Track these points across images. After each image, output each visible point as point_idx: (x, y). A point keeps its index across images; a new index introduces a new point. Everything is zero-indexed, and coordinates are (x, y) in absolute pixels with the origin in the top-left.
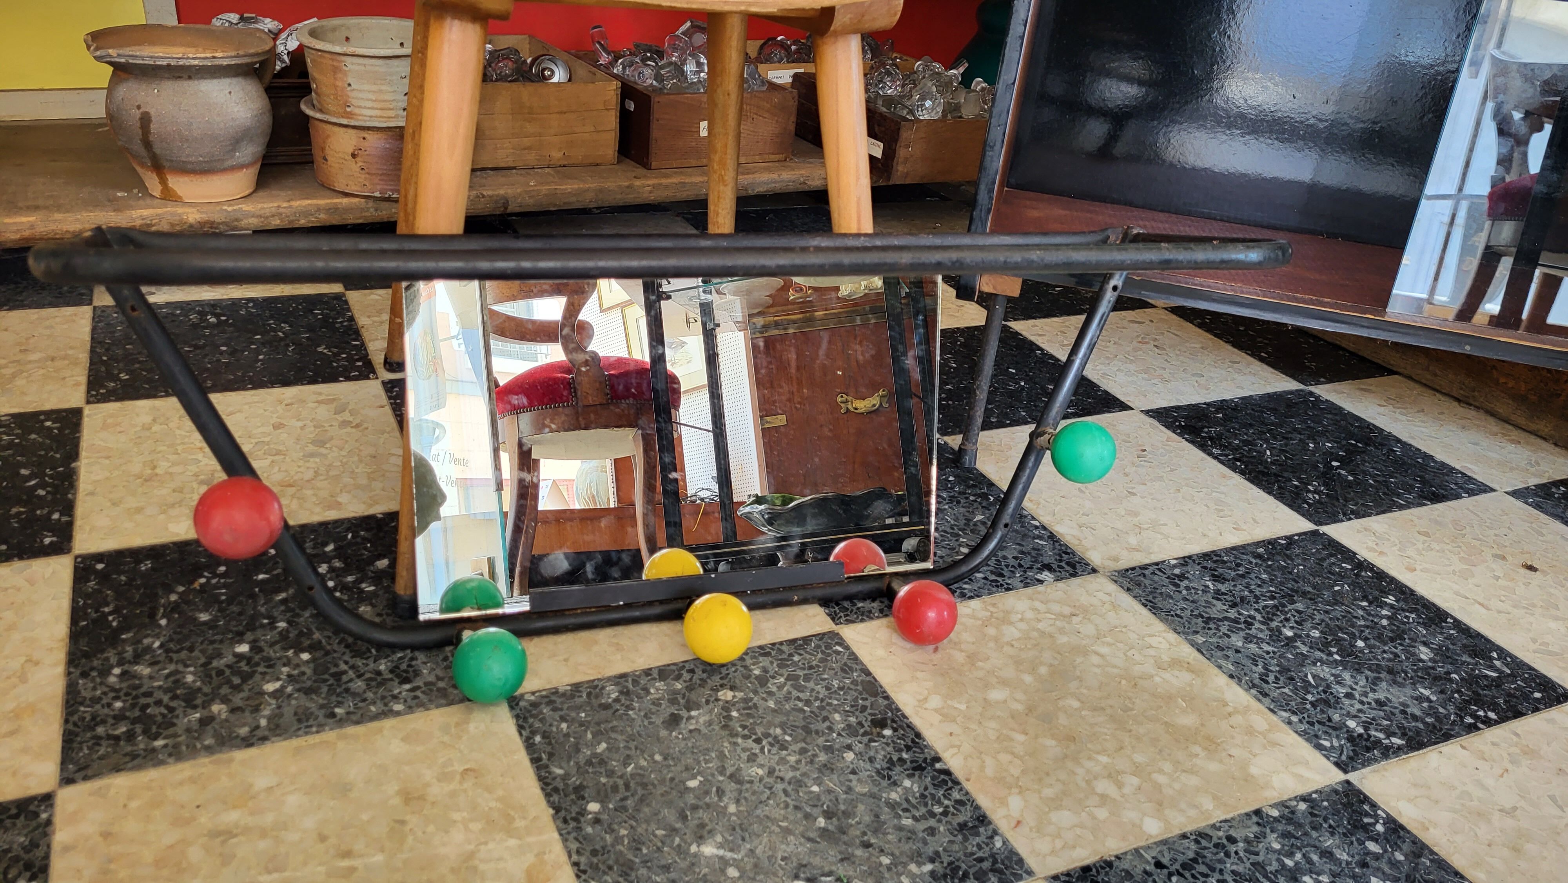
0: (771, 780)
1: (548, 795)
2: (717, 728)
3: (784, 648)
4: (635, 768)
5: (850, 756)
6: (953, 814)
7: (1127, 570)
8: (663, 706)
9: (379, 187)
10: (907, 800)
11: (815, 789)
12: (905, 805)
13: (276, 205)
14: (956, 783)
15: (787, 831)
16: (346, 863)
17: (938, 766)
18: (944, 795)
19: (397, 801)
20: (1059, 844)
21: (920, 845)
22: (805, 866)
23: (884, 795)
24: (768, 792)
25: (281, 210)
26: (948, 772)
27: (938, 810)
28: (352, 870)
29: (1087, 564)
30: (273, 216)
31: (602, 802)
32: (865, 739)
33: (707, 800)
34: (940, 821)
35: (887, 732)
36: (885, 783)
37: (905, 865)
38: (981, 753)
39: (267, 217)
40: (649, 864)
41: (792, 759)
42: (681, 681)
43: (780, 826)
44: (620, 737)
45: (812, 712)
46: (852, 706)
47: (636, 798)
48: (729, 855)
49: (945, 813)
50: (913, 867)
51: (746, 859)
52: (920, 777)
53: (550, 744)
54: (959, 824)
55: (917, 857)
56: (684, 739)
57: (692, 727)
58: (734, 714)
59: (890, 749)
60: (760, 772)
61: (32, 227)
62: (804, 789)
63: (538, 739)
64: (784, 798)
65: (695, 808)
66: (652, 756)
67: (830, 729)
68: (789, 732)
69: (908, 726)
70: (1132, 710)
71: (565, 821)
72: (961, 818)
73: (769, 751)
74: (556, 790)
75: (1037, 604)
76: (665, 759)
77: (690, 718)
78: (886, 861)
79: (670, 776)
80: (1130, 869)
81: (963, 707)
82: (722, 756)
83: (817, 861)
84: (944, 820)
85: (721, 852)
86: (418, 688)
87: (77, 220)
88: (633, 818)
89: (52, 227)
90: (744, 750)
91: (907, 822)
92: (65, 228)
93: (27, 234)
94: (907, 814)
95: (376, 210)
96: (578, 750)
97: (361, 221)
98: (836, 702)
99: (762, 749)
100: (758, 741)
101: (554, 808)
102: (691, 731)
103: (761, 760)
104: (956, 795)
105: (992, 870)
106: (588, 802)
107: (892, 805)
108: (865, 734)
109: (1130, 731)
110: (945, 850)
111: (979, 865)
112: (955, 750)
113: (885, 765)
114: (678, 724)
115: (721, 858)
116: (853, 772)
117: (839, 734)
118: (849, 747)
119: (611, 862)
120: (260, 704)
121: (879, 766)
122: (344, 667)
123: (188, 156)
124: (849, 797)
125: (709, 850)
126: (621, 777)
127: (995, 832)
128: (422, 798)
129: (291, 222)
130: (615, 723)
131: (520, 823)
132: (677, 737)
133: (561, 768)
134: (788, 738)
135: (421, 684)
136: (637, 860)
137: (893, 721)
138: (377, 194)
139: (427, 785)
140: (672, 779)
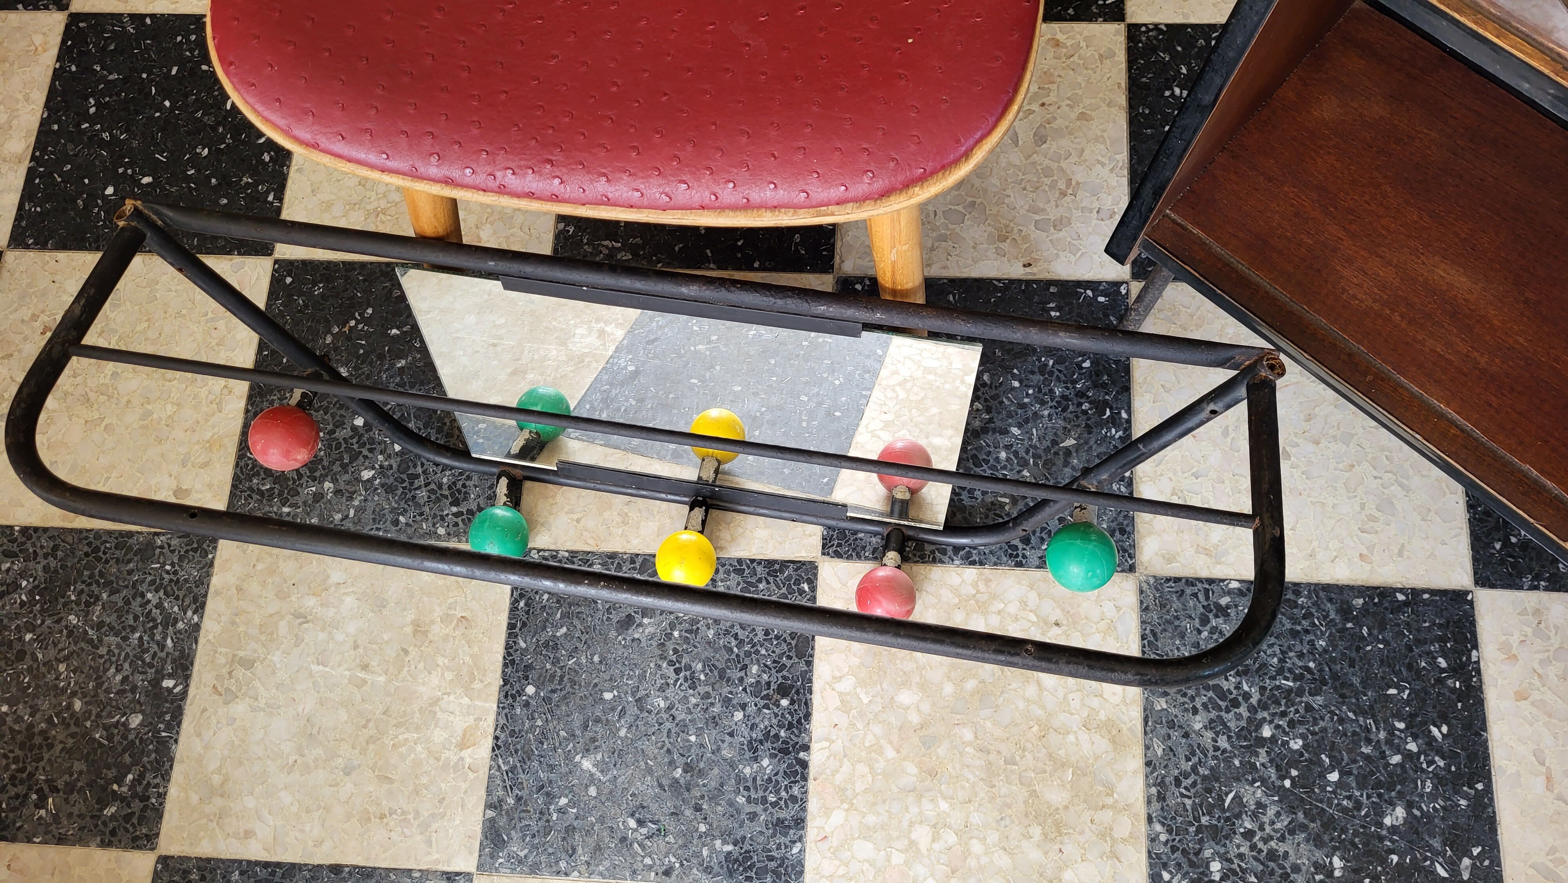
0: (665, 716)
1: (505, 665)
2: (655, 644)
3: (759, 569)
4: (575, 663)
5: (739, 715)
6: (781, 808)
7: (1168, 580)
10: (755, 779)
11: (693, 738)
12: (749, 784)
14: (805, 778)
15: (649, 771)
16: (362, 675)
17: (802, 755)
18: (786, 786)
19: (409, 630)
20: (842, 871)
21: (736, 825)
22: (643, 807)
23: (740, 767)
24: (657, 727)
26: (804, 765)
27: (772, 798)
28: (365, 682)
31: (537, 687)
32: (762, 703)
33: (610, 717)
34: (765, 810)
35: (785, 702)
36: (748, 754)
37: (714, 838)
38: (845, 756)
40: (542, 759)
41: (693, 700)
43: (646, 763)
44: (579, 626)
45: (738, 656)
46: (774, 662)
47: (563, 693)
48: (598, 774)
49: (774, 805)
50: (718, 843)
51: (608, 784)
52: (779, 761)
53: (527, 613)
54: (778, 819)
55: (726, 835)
56: (625, 646)
57: (636, 636)
58: (676, 634)
59: (775, 721)
60: (662, 704)
62: (684, 735)
63: (522, 604)
64: (664, 738)
65: (598, 720)
66: (592, 655)
67: (741, 680)
68: (707, 671)
69: (806, 704)
71: (506, 696)
72: (783, 815)
73: (681, 685)
74: (513, 662)
75: (1033, 596)
76: (601, 662)
77: (640, 625)
78: (703, 828)
79: (596, 681)
81: (866, 700)
82: (643, 677)
83: (654, 807)
84: (770, 809)
85: (594, 770)
86: (462, 513)
88: (551, 711)
90: (663, 676)
91: (741, 800)
94: (746, 793)
96: (544, 628)
98: (763, 652)
99: (677, 681)
100: (677, 671)
101: (504, 680)
103: (669, 692)
104: (796, 790)
105: (773, 871)
106: (529, 684)
107: (740, 779)
108: (767, 697)
110: (751, 838)
111: (767, 862)
112: (826, 744)
113: (760, 737)
114: (627, 629)
115: (592, 775)
116: (731, 734)
117: (745, 690)
118: (743, 707)
119: (519, 747)
120: (355, 492)
121: (754, 736)
122: (419, 470)
124: (713, 757)
125: (587, 764)
126: (561, 668)
127: (800, 839)
128: (425, 633)
131: (477, 685)
132: (620, 642)
133: (525, 642)
134: (702, 677)
135: (465, 511)
136: (536, 752)
137: (797, 692)
139: (432, 622)
140: (596, 685)
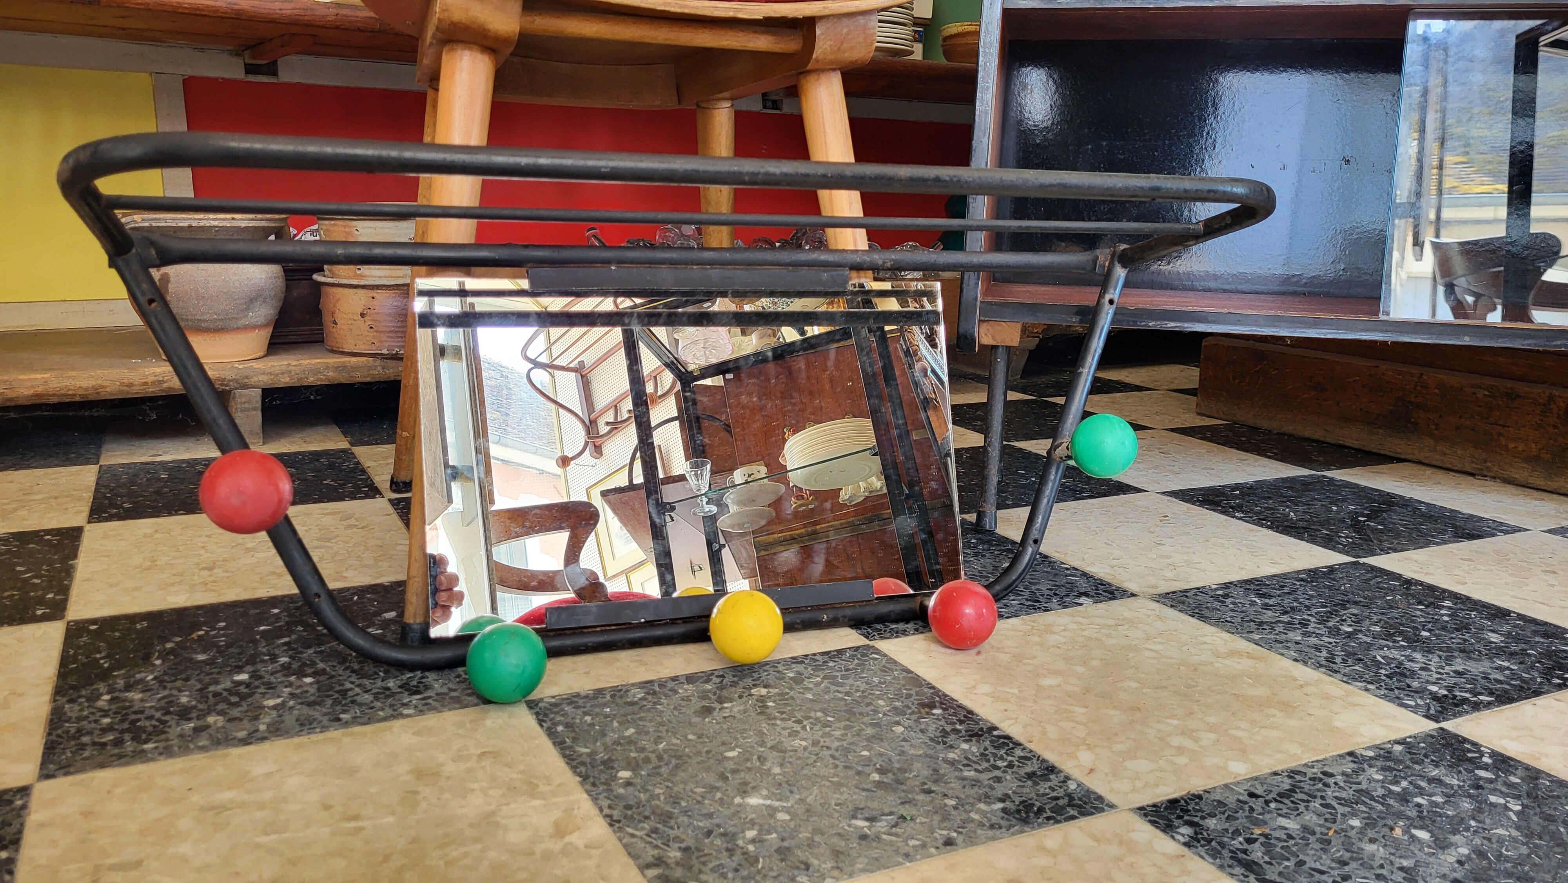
0: (817, 749)
1: (574, 767)
2: (753, 714)
3: (818, 657)
4: (667, 745)
5: (899, 729)
6: (1019, 766)
7: (1168, 594)
8: (693, 702)
9: (387, 344)
10: (967, 758)
11: (865, 753)
12: (966, 762)
13: (286, 363)
14: (1018, 744)
15: (839, 785)
16: (353, 824)
17: (995, 733)
18: (1006, 753)
19: (408, 778)
20: (1139, 784)
21: (987, 790)
22: (863, 809)
23: (941, 755)
24: (814, 757)
25: (290, 368)
26: (1008, 737)
27: (1002, 764)
28: (361, 829)
29: (1125, 591)
30: (283, 374)
31: (633, 770)
32: (915, 717)
33: (749, 764)
34: (1004, 772)
35: (937, 711)
36: (941, 747)
37: (972, 805)
38: (1041, 722)
39: (277, 375)
40: (690, 813)
41: (837, 733)
42: (711, 683)
43: (830, 781)
44: (649, 724)
45: (853, 700)
46: (896, 695)
47: (671, 766)
48: (777, 804)
49: (1010, 766)
50: (982, 806)
51: (796, 806)
52: (978, 742)
53: (573, 731)
54: (1026, 773)
55: (986, 798)
56: (717, 723)
57: (726, 715)
58: (771, 704)
59: (942, 723)
60: (804, 743)
61: (46, 382)
62: (852, 754)
63: (560, 728)
64: (832, 761)
65: (734, 771)
66: (684, 736)
67: (875, 711)
68: (831, 715)
69: (958, 707)
70: (1197, 686)
71: (594, 785)
72: (1029, 769)
73: (811, 729)
74: (582, 763)
75: (1079, 620)
76: (699, 737)
77: (723, 708)
78: (951, 802)
79: (705, 749)
80: (1221, 800)
81: (1016, 691)
82: (761, 734)
83: (875, 805)
84: (1010, 771)
85: (768, 802)
86: (430, 697)
87: (92, 377)
88: (668, 780)
89: (66, 383)
90: (784, 729)
91: (970, 773)
92: (78, 384)
93: (40, 390)
94: (969, 768)
95: (383, 368)
96: (604, 735)
97: (368, 379)
98: (878, 693)
99: (804, 728)
100: (799, 722)
101: (581, 777)
102: (725, 717)
103: (803, 734)
104: (1018, 752)
105: (1069, 805)
106: (618, 771)
107: (952, 763)
108: (913, 714)
109: (1198, 701)
110: (1014, 792)
111: (1054, 803)
112: (1012, 722)
113: (939, 735)
114: (710, 713)
115: (769, 807)
116: (905, 740)
117: (885, 714)
118: (898, 723)
119: (647, 813)
120: (261, 714)
121: (932, 736)
122: (348, 685)
123: (203, 314)
124: (903, 758)
125: (753, 801)
126: (653, 752)
127: (1067, 778)
128: (437, 774)
129: (299, 380)
130: (642, 714)
131: (543, 788)
132: (710, 723)
133: (587, 748)
134: (830, 719)
135: (433, 694)
136: (676, 811)
137: (941, 703)
138: (385, 351)
139: (441, 765)
140: (709, 752)
